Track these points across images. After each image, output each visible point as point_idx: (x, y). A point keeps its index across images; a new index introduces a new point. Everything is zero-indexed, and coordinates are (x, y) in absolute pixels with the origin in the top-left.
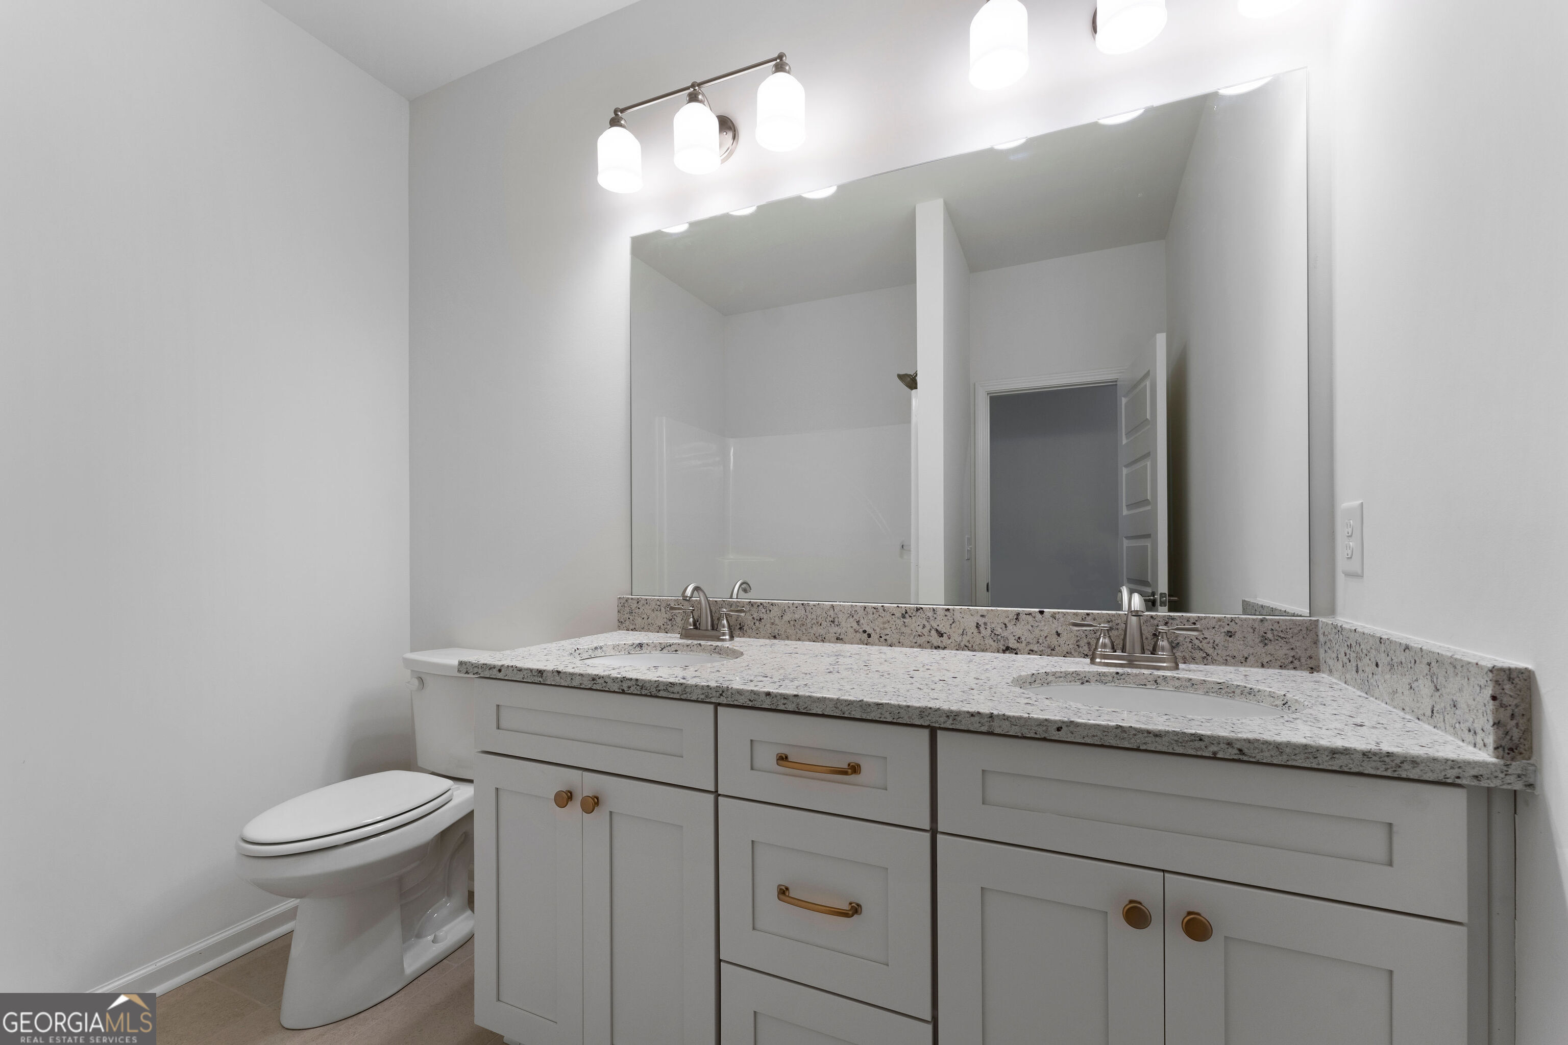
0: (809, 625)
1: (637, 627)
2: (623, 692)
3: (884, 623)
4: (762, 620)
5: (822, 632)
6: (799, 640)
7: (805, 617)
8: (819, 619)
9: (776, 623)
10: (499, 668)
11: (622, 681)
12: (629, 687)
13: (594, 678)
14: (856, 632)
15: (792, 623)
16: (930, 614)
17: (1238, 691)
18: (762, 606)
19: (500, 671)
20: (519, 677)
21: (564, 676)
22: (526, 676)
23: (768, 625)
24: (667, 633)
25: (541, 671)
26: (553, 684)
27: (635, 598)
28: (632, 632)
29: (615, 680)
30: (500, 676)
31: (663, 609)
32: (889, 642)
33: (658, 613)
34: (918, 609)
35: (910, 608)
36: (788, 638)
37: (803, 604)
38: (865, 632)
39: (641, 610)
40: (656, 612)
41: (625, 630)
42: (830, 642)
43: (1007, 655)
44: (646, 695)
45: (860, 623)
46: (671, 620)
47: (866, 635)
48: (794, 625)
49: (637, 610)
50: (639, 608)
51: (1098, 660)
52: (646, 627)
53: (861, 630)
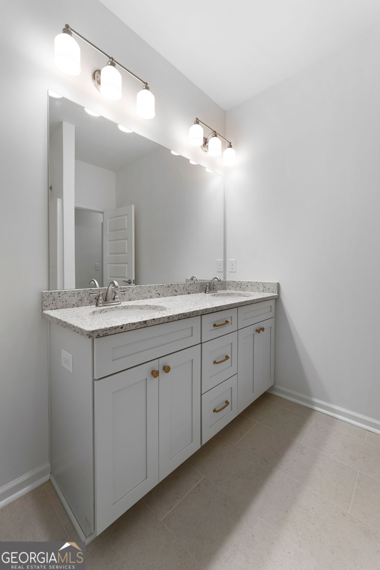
0: (142, 294)
1: (58, 307)
2: (179, 319)
3: (163, 290)
4: (125, 294)
5: (146, 296)
6: (139, 300)
7: (141, 291)
8: (145, 291)
9: (130, 294)
10: (121, 326)
11: (179, 315)
12: (181, 317)
13: (169, 317)
14: (156, 294)
15: (136, 294)
16: (174, 286)
17: (231, 294)
18: (125, 289)
19: (122, 328)
20: (134, 327)
21: (156, 320)
22: (137, 326)
23: (128, 296)
24: (78, 307)
25: (145, 321)
26: (151, 325)
27: (57, 291)
28: (55, 310)
29: (176, 316)
30: (122, 330)
31: (76, 296)
32: (164, 296)
33: (73, 298)
34: (171, 285)
35: (170, 284)
36: (135, 300)
37: (140, 286)
38: (158, 293)
39: (61, 297)
40: (71, 297)
41: (49, 310)
42: (148, 299)
43: (189, 295)
44: (187, 318)
45: (157, 291)
46: (81, 300)
47: (159, 294)
48: (137, 295)
49: (59, 298)
50: (60, 297)
51: (207, 292)
52: (65, 306)
53: (157, 293)
